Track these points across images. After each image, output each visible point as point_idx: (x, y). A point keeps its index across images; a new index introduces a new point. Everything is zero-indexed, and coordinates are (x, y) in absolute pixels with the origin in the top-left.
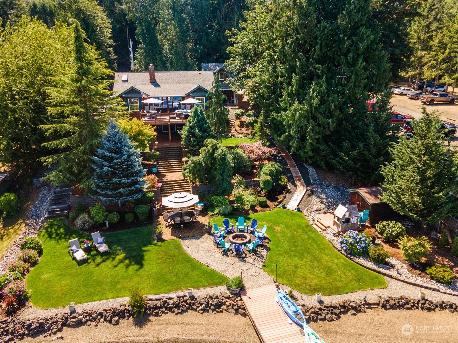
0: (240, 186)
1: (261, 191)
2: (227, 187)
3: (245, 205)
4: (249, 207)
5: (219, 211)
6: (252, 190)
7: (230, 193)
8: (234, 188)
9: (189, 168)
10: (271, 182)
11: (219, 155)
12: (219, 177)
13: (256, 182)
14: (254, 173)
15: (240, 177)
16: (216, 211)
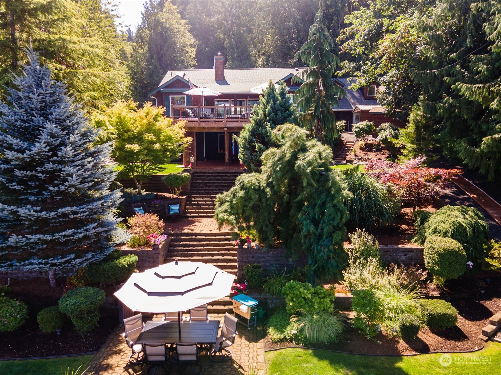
0: (366, 259)
1: (426, 280)
2: (329, 258)
3: (382, 318)
4: (397, 326)
5: (301, 331)
6: (404, 276)
7: (337, 278)
8: (348, 265)
9: (231, 201)
10: (462, 255)
11: (309, 164)
12: (307, 227)
13: (410, 254)
14: (404, 232)
15: (367, 238)
16: (292, 330)
